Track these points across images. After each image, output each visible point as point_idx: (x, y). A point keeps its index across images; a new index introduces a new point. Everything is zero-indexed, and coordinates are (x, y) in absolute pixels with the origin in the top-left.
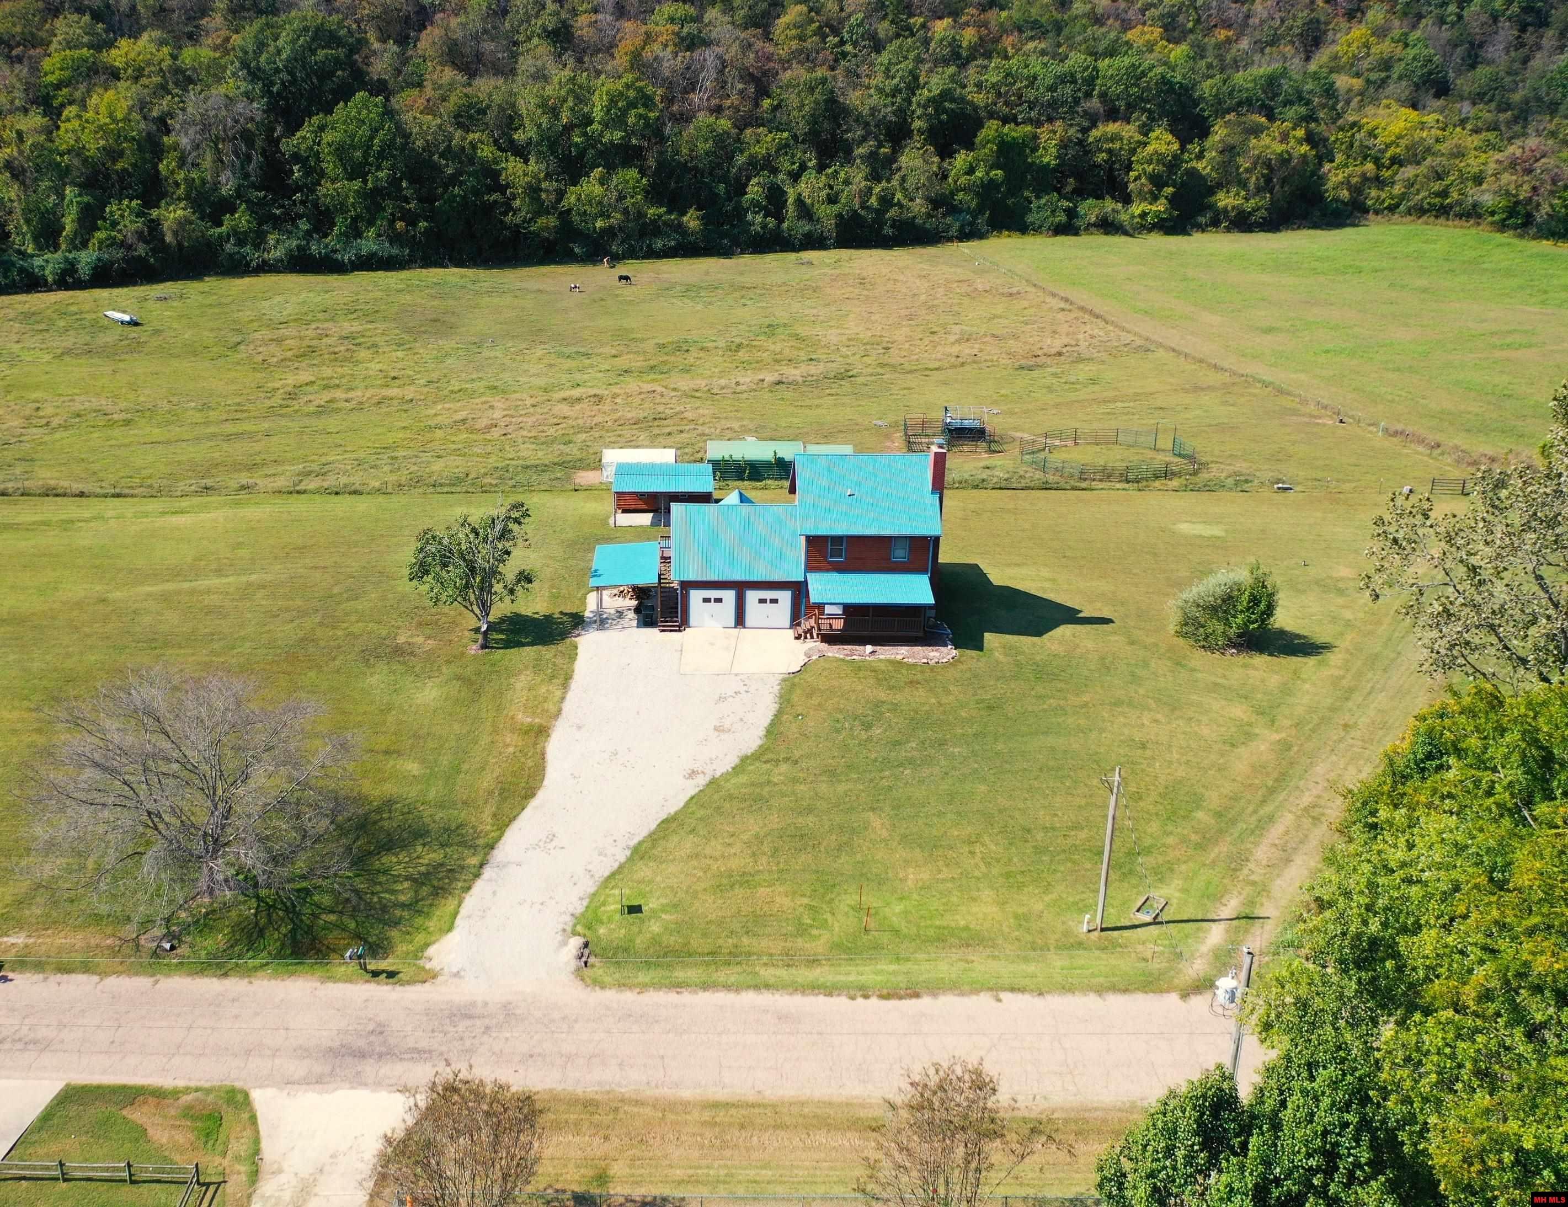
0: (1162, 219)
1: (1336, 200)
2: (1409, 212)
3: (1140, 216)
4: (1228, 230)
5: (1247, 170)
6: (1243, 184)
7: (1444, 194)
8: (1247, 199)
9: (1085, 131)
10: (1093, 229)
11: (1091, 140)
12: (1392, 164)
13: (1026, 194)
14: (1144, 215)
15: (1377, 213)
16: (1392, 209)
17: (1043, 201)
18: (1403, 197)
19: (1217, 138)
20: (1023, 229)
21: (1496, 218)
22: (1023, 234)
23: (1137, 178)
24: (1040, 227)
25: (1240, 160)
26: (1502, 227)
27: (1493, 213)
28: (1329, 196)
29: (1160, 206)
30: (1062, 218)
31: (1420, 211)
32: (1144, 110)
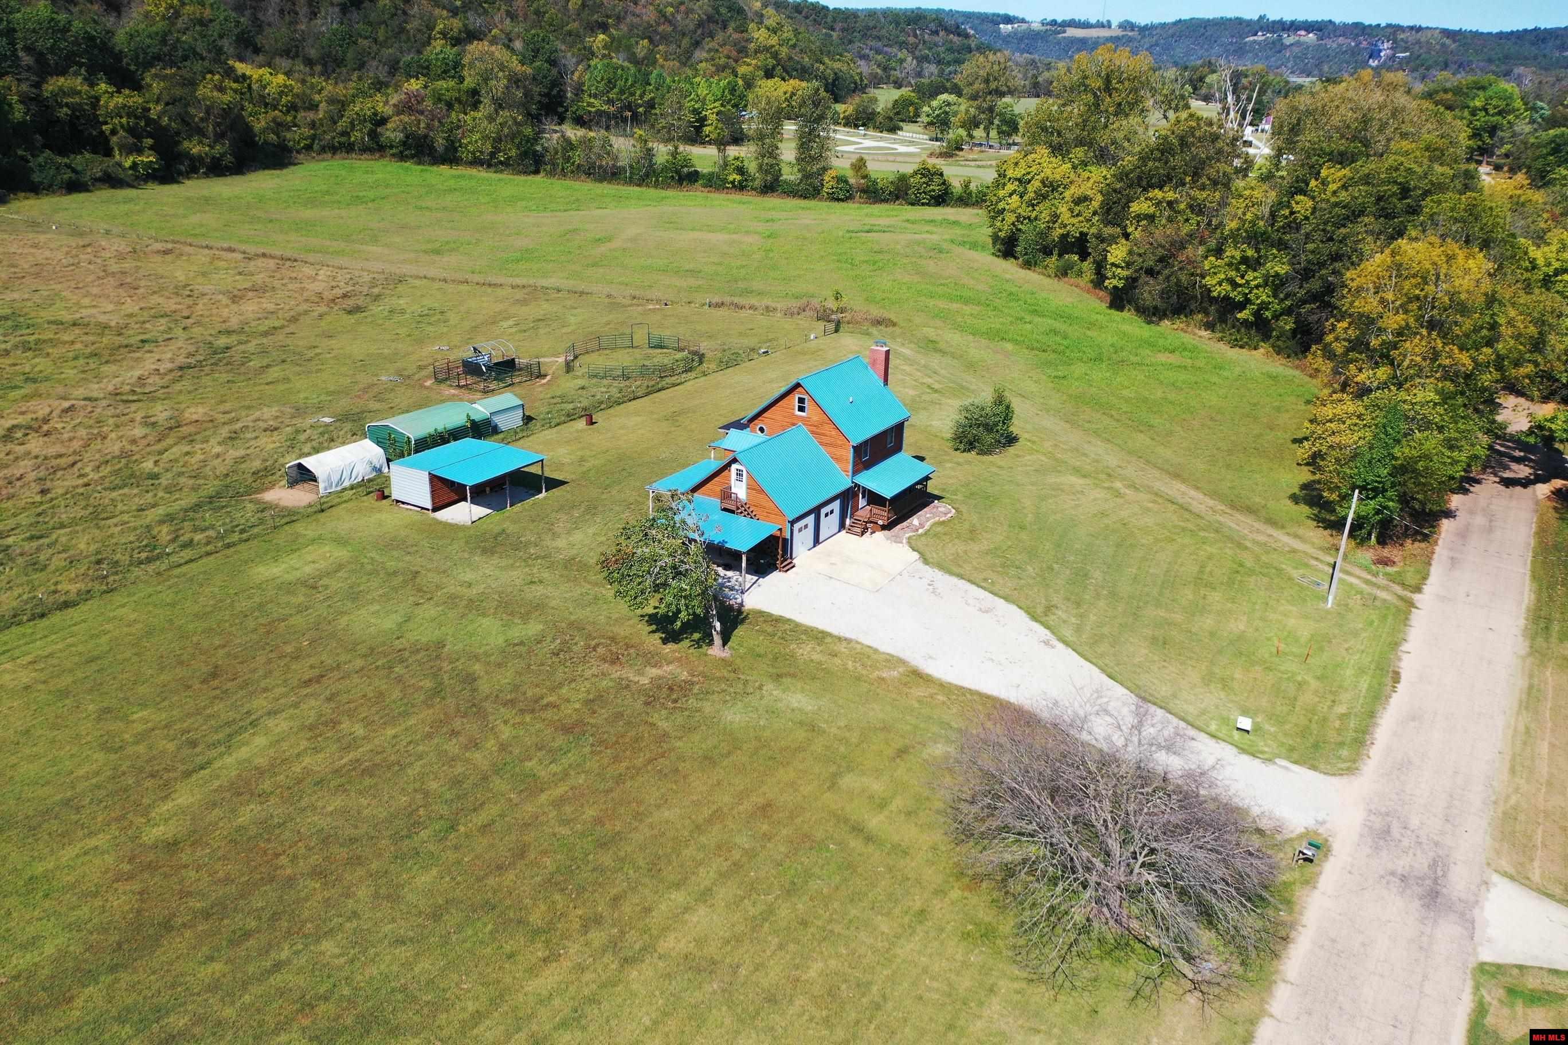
0: (154, 169)
1: (266, 142)
2: (323, 150)
3: (131, 168)
4: (206, 175)
5: (202, 119)
6: (201, 132)
7: (345, 134)
8: (211, 147)
9: (37, 85)
10: (98, 184)
11: (46, 94)
12: (288, 111)
13: (20, 152)
14: (134, 166)
15: (298, 152)
16: (309, 148)
17: (41, 159)
18: (313, 138)
19: (156, 91)
20: (35, 189)
21: (394, 151)
22: (37, 194)
23: (114, 132)
24: (51, 186)
25: (192, 111)
26: (402, 157)
27: (391, 147)
28: (260, 140)
29: (149, 158)
30: (67, 175)
31: (333, 149)
32: (81, 65)
